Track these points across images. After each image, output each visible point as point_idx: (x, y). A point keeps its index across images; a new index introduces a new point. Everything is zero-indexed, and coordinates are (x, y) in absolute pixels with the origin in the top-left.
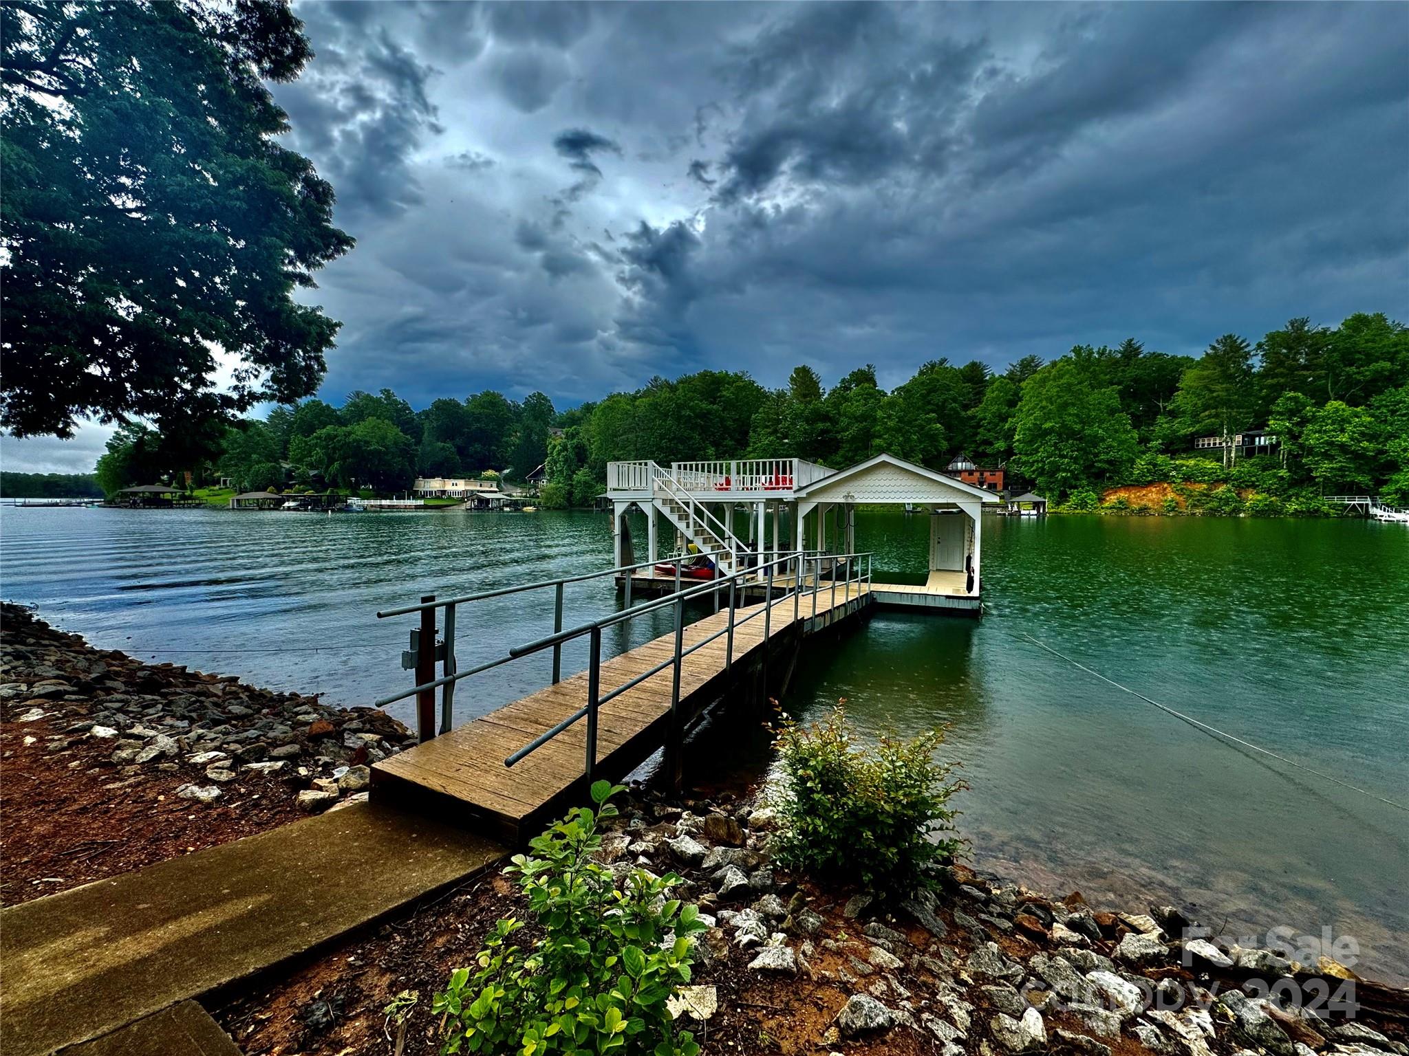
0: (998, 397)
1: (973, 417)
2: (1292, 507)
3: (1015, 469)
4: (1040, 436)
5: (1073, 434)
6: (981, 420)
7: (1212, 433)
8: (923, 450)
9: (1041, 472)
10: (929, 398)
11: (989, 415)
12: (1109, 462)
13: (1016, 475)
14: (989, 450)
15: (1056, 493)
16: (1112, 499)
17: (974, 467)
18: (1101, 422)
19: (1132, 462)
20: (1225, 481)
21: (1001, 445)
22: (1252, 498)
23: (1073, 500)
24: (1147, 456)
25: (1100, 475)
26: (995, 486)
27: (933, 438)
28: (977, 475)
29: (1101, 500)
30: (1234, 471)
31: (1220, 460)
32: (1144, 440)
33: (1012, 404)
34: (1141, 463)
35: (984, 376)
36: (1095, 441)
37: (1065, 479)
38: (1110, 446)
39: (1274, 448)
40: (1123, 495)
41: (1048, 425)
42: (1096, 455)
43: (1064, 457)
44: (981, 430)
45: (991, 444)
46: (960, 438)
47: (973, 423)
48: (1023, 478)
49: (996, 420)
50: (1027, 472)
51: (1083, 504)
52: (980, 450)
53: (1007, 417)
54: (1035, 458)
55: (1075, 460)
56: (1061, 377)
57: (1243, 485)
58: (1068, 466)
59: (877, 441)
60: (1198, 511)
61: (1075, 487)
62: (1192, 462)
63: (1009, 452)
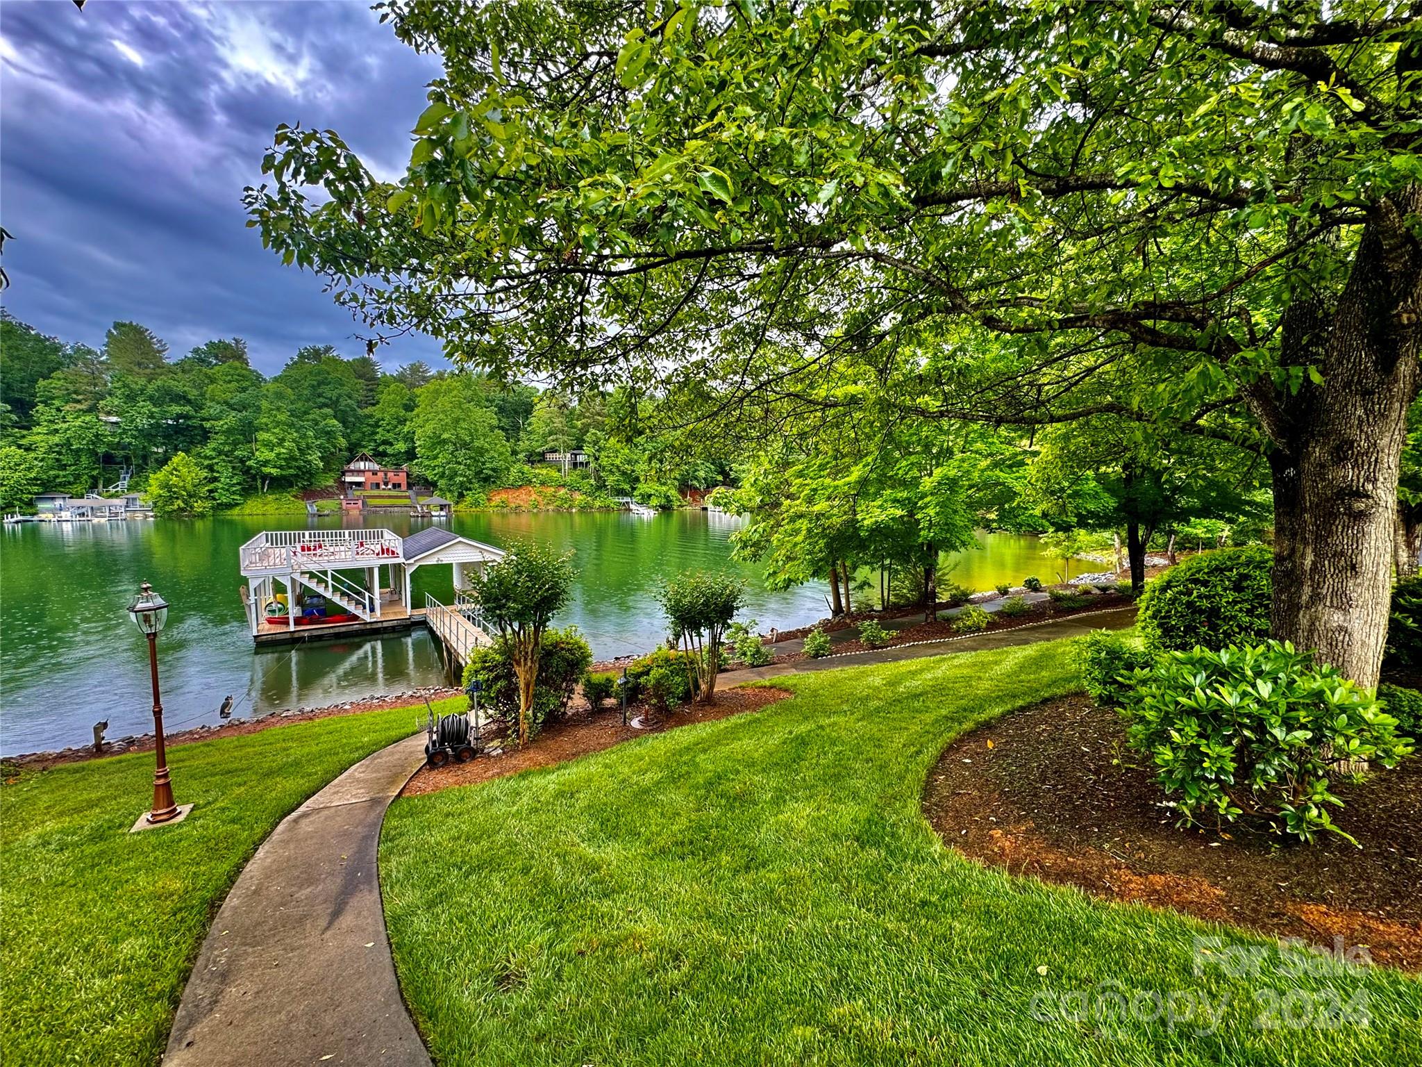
0: (394, 400)
1: (371, 416)
2: (597, 504)
3: (416, 471)
4: (439, 443)
5: (465, 445)
6: (379, 420)
7: (553, 451)
8: (320, 447)
9: (442, 476)
10: (320, 391)
11: (387, 417)
12: (493, 470)
13: (418, 476)
14: (390, 450)
15: (456, 494)
16: (497, 500)
17: (377, 467)
18: (485, 436)
19: (508, 469)
20: (564, 486)
21: (401, 446)
22: (579, 498)
23: (468, 499)
24: (518, 466)
25: (486, 479)
26: (399, 485)
27: (329, 434)
28: (381, 475)
29: (489, 500)
30: (568, 479)
31: (559, 471)
32: (514, 453)
33: (409, 408)
34: (514, 471)
35: (375, 371)
36: (481, 451)
37: (462, 483)
38: (493, 457)
39: (588, 463)
40: (504, 496)
41: (445, 436)
42: (484, 463)
43: (460, 463)
44: (379, 430)
45: (391, 444)
46: (359, 435)
47: (371, 421)
48: (426, 480)
49: (394, 422)
50: (430, 475)
51: (476, 503)
52: (381, 449)
53: (405, 420)
54: (436, 462)
55: (468, 466)
56: (451, 391)
57: (573, 489)
58: (464, 472)
59: (262, 436)
60: (551, 507)
61: (470, 489)
62: (544, 472)
63: (411, 455)
